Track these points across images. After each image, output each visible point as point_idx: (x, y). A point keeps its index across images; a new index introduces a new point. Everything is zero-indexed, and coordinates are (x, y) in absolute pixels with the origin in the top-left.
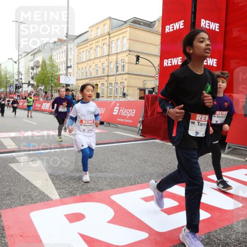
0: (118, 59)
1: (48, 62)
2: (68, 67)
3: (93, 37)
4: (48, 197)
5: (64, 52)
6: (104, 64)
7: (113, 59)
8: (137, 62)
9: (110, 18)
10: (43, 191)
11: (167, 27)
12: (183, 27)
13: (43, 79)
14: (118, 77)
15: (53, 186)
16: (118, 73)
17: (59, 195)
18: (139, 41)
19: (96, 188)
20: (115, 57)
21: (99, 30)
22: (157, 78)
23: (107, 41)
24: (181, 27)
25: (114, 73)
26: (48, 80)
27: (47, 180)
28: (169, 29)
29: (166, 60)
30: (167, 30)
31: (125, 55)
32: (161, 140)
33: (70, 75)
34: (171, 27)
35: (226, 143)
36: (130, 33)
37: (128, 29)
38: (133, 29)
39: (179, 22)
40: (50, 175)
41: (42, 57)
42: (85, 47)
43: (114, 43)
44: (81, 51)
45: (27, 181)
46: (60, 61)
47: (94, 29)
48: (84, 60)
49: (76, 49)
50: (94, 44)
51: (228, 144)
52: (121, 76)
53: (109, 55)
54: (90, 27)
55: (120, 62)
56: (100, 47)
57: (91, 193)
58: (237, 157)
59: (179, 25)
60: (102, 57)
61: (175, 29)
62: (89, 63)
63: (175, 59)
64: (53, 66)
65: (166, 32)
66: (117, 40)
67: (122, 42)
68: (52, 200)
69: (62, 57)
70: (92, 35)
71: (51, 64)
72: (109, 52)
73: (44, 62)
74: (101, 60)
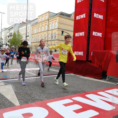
0: (53, 33)
1: (16, 33)
2: (27, 36)
3: (40, 21)
4: (14, 104)
5: (25, 28)
6: (46, 35)
7: (50, 32)
8: (62, 34)
9: (49, 12)
10: (11, 101)
11: (77, 17)
12: (85, 17)
13: (14, 42)
14: (52, 42)
15: (17, 98)
16: (52, 39)
17: (19, 103)
18: (63, 24)
19: (39, 99)
20: (51, 31)
21: (43, 18)
22: (72, 42)
23: (47, 24)
24: (84, 17)
25: (51, 39)
26: (16, 43)
27: (13, 95)
28: (78, 18)
29: (77, 33)
30: (77, 18)
31: (56, 30)
32: (74, 74)
33: (28, 40)
34: (79, 17)
35: (107, 76)
36: (59, 20)
37: (58, 18)
38: (61, 18)
39: (83, 15)
40: (15, 92)
41: (13, 31)
42: (36, 26)
43: (50, 24)
44: (34, 28)
45: (3, 95)
46: (23, 33)
47: (41, 17)
48: (35, 33)
49: (32, 27)
50: (41, 25)
51: (108, 76)
52: (54, 41)
53: (48, 31)
54: (39, 16)
55: (54, 34)
56: (44, 26)
57: (37, 102)
58: (112, 82)
59: (83, 16)
60: (44, 31)
61: (81, 18)
62: (38, 34)
63: (81, 33)
64: (19, 35)
65: (77, 19)
66: (52, 23)
67: (55, 24)
68: (16, 106)
69: (24, 31)
70: (40, 20)
71: (18, 34)
72: (48, 29)
73: (15, 33)
74: (44, 33)
